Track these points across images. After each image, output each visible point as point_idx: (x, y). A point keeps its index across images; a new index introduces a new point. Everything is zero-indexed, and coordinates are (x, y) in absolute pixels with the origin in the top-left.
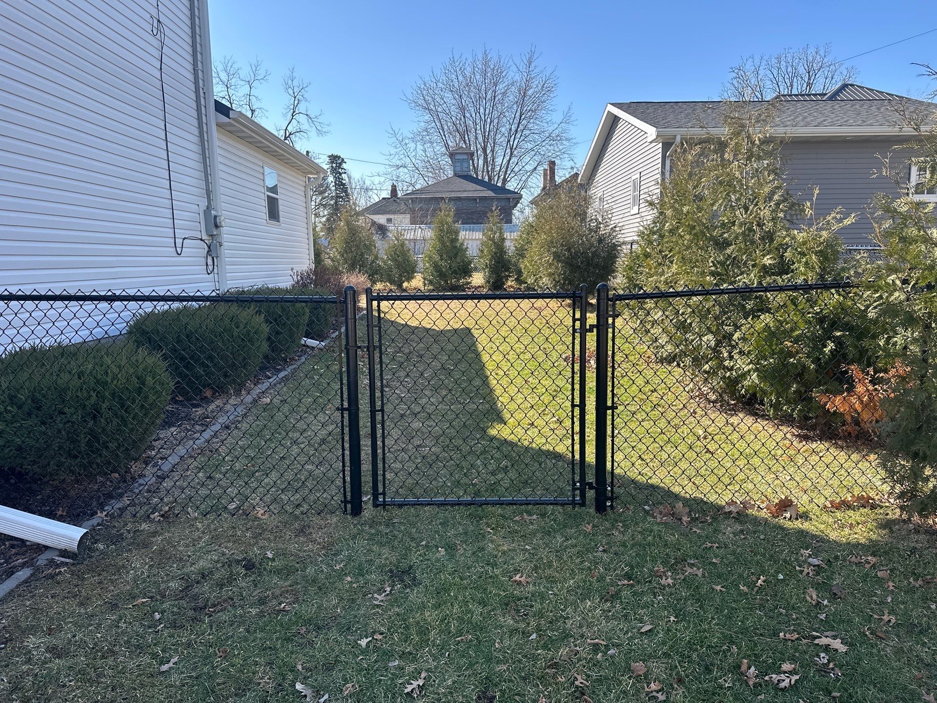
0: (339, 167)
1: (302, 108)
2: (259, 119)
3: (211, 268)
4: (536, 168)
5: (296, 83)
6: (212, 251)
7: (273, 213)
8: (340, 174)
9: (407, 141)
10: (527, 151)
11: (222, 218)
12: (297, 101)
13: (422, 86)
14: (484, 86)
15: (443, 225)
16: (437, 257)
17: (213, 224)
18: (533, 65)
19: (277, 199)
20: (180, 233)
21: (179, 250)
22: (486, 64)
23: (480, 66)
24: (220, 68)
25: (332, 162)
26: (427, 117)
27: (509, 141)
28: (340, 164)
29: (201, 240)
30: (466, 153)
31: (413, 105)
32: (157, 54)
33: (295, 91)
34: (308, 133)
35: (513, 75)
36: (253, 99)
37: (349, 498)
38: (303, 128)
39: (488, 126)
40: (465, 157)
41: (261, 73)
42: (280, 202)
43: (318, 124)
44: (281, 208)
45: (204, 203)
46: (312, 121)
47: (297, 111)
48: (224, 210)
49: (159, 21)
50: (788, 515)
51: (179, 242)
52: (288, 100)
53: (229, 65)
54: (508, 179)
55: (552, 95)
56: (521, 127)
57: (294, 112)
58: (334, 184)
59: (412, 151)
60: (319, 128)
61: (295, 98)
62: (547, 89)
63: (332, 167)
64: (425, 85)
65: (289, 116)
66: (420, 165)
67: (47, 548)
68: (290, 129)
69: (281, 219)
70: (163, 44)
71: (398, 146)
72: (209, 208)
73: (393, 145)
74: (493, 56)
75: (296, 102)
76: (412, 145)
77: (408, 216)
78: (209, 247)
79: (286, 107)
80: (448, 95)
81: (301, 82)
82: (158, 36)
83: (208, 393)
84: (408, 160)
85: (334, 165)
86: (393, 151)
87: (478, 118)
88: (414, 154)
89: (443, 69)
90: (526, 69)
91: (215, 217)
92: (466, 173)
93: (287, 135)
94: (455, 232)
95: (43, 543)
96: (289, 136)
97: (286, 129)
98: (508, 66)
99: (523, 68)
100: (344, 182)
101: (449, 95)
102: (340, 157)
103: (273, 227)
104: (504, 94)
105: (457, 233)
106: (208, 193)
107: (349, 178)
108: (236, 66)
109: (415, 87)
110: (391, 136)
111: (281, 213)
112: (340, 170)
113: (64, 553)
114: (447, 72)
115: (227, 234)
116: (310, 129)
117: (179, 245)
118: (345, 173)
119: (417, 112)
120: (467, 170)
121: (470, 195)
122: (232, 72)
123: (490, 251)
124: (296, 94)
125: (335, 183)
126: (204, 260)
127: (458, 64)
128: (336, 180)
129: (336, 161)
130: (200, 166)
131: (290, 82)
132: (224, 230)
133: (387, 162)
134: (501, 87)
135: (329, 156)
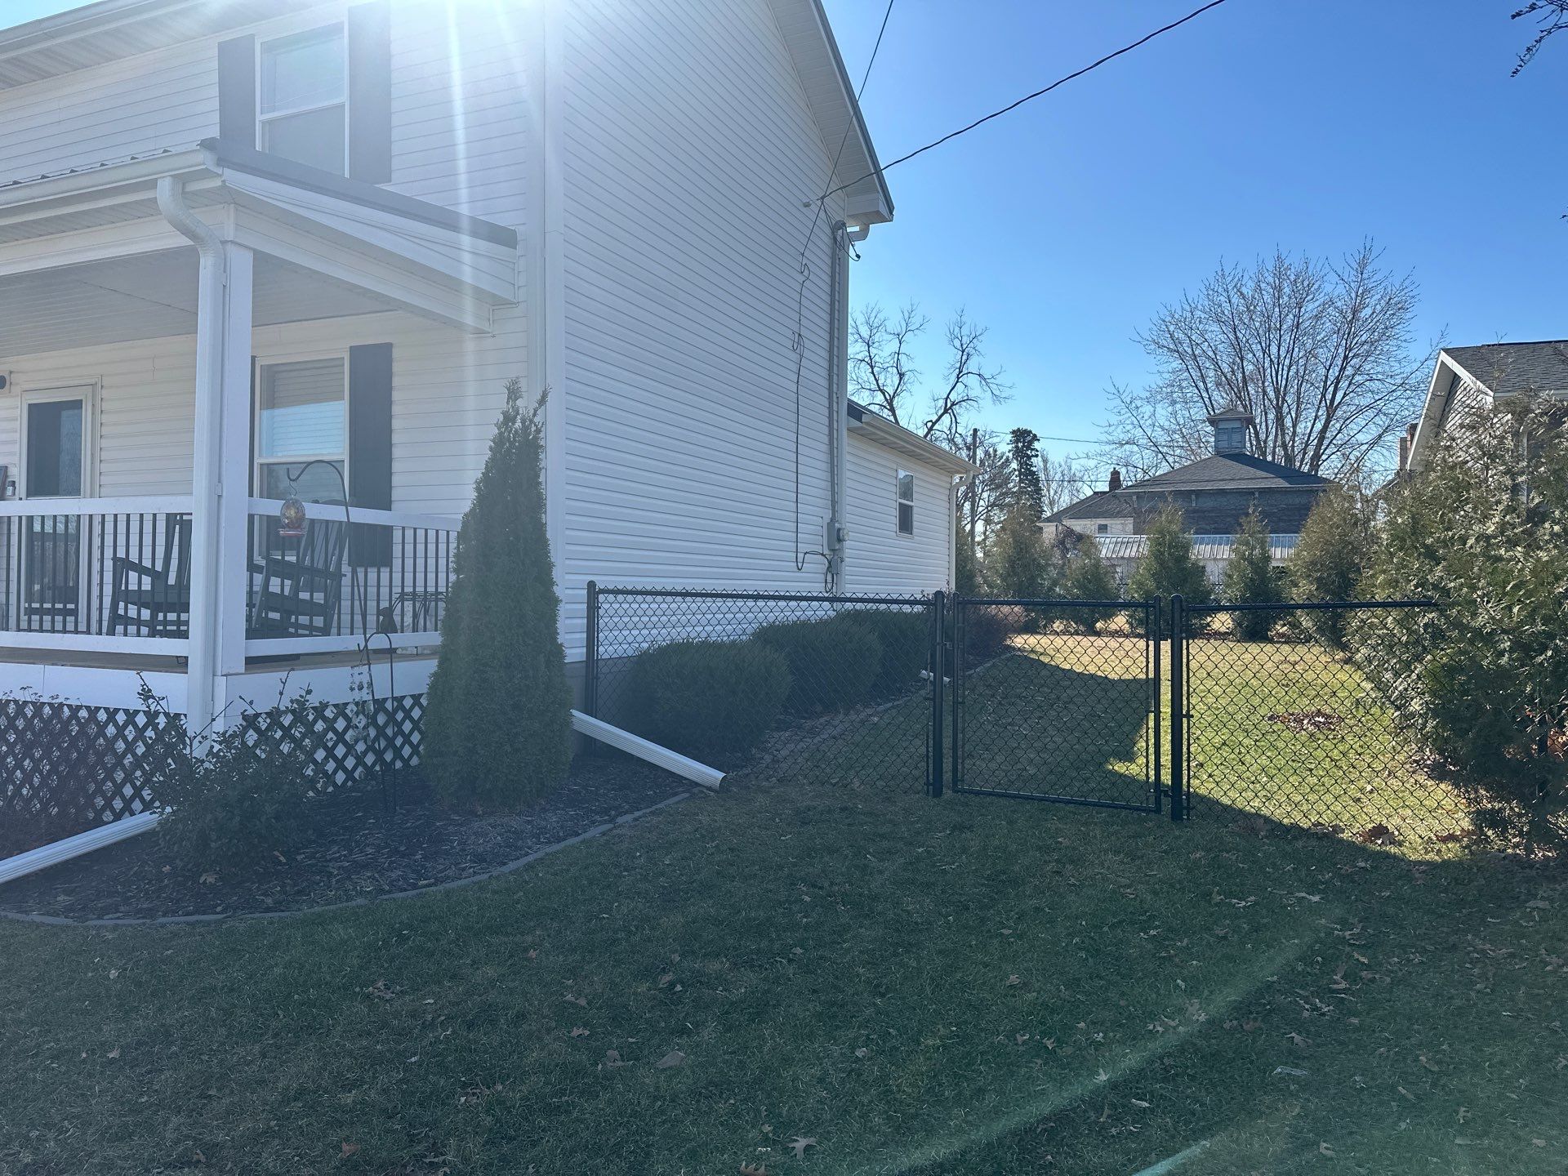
0: (1029, 448)
1: (972, 365)
2: (909, 385)
3: (829, 586)
4: (1380, 436)
5: (965, 331)
6: (833, 568)
7: (905, 522)
8: (1029, 458)
9: (1139, 403)
10: (1360, 410)
11: (845, 531)
12: (965, 354)
13: (1168, 319)
14: (1277, 309)
15: (1164, 536)
16: (1151, 584)
17: (836, 537)
18: (1369, 268)
19: (912, 507)
20: (802, 547)
21: (800, 565)
22: (1279, 274)
23: (1271, 280)
24: (861, 319)
25: (1017, 441)
26: (1176, 364)
27: (1323, 395)
28: (1030, 443)
29: (822, 554)
30: (1239, 419)
31: (1153, 347)
32: (795, 368)
33: (963, 342)
34: (980, 401)
35: (1334, 289)
36: (903, 358)
37: (931, 781)
38: (972, 394)
39: (1285, 372)
40: (1237, 425)
41: (916, 322)
42: (915, 510)
43: (994, 387)
44: (915, 517)
45: (828, 515)
46: (987, 384)
47: (965, 371)
48: (849, 521)
49: (800, 335)
50: (1380, 842)
51: (800, 556)
52: (953, 356)
53: (873, 315)
54: (1324, 457)
55: (1409, 315)
56: (1349, 371)
57: (960, 372)
58: (1017, 473)
59: (1146, 417)
60: (997, 392)
61: (963, 351)
62: (1396, 307)
63: (1017, 447)
64: (1173, 317)
65: (953, 379)
66: (1161, 438)
67: (700, 785)
68: (953, 397)
69: (915, 530)
70: (801, 356)
71: (1123, 412)
72: (833, 520)
73: (1115, 410)
74: (1295, 262)
75: (965, 357)
76: (1147, 409)
77: (1131, 520)
78: (830, 563)
79: (949, 366)
80: (1213, 329)
81: (972, 328)
82: (798, 351)
83: (819, 708)
84: (1138, 432)
85: (1020, 445)
86: (1114, 419)
87: (1267, 361)
88: (1150, 421)
89: (1204, 290)
90: (1357, 277)
91: (839, 530)
92: (1237, 451)
93: (949, 405)
94: (1183, 547)
95: (695, 780)
96: (950, 408)
97: (946, 399)
98: (1322, 274)
99: (1351, 275)
100: (1034, 469)
101: (1215, 327)
102: (1031, 432)
103: (904, 541)
104: (1317, 318)
105: (1186, 547)
106: (834, 503)
107: (1045, 461)
108: (881, 316)
109: (1155, 319)
110: (1112, 396)
111: (915, 524)
112: (1029, 452)
113: (710, 789)
114: (1211, 293)
115: (849, 548)
116: (982, 396)
117: (800, 560)
118: (1037, 456)
119: (1159, 358)
120: (1239, 445)
121: (1243, 485)
122: (875, 325)
123: (1243, 577)
124: (964, 346)
125: (1020, 471)
126: (823, 576)
127: (1230, 278)
128: (1021, 467)
129: (1024, 439)
130: (826, 476)
131: (957, 329)
132: (847, 544)
133: (1104, 438)
134: (1310, 308)
135: (1013, 432)
